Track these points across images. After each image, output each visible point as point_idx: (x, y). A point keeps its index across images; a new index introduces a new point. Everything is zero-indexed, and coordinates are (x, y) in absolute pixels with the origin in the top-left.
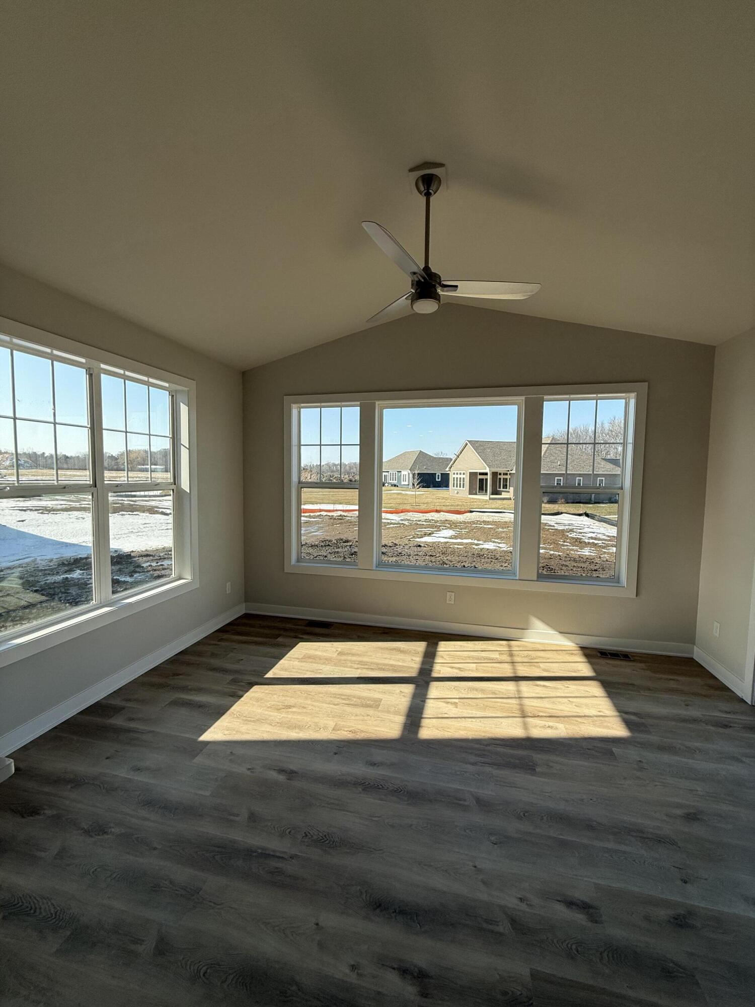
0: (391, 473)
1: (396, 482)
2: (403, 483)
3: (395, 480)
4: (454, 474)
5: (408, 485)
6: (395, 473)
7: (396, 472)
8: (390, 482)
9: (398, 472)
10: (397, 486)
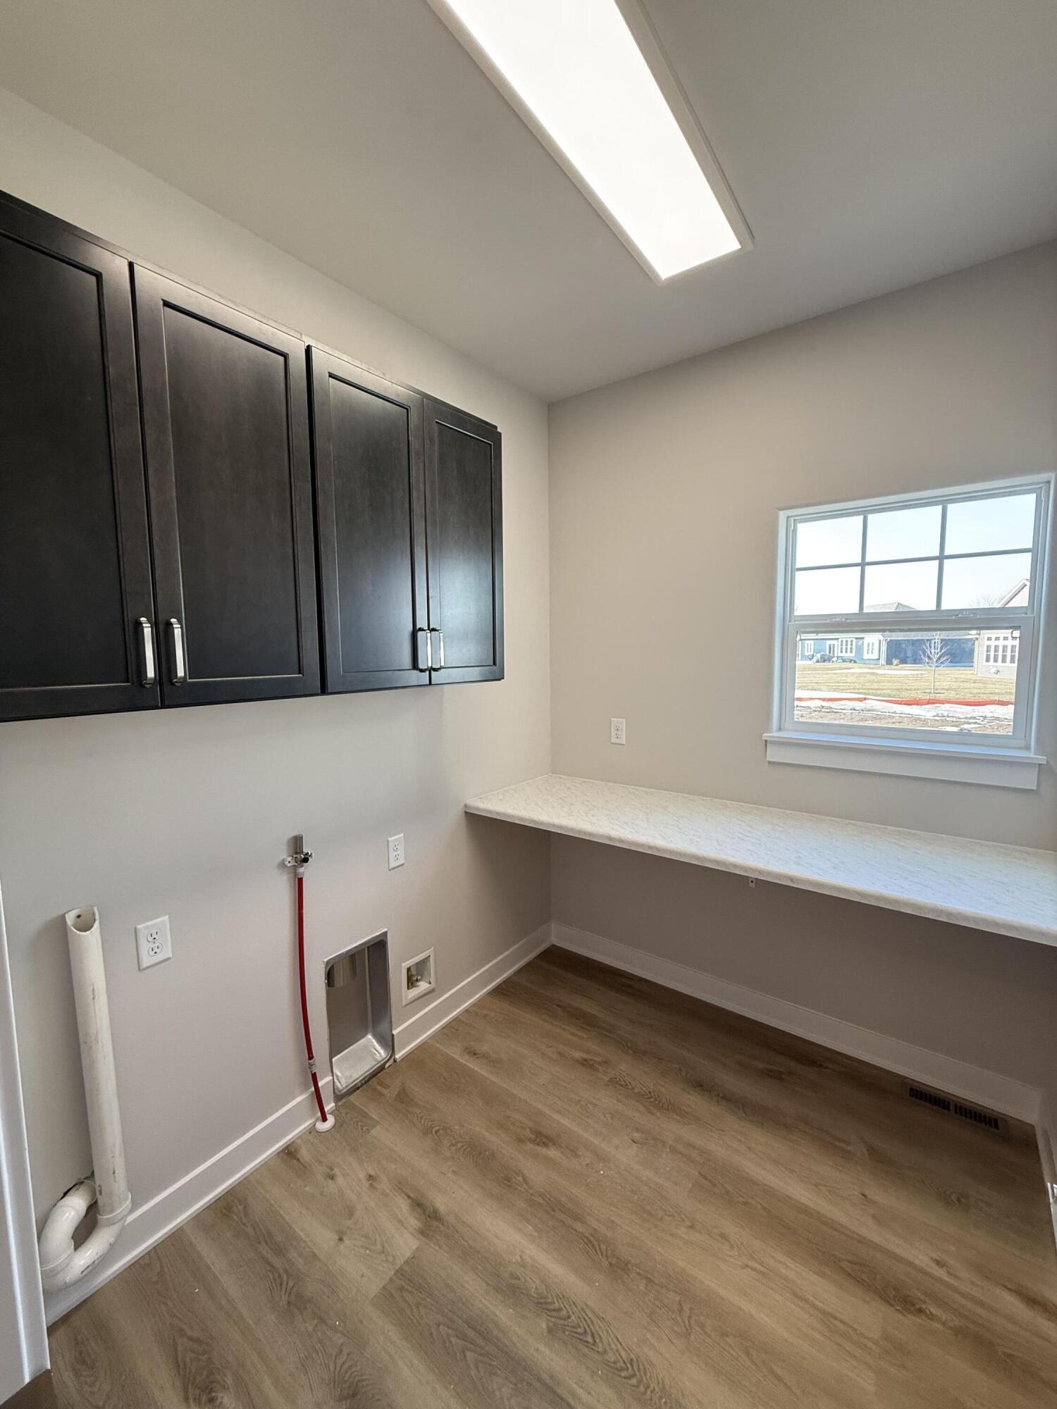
0: (842, 641)
1: (853, 654)
2: (866, 656)
3: (851, 652)
4: (989, 639)
5: (879, 659)
6: (852, 641)
7: (854, 640)
8: (840, 655)
9: (857, 638)
10: (855, 662)
